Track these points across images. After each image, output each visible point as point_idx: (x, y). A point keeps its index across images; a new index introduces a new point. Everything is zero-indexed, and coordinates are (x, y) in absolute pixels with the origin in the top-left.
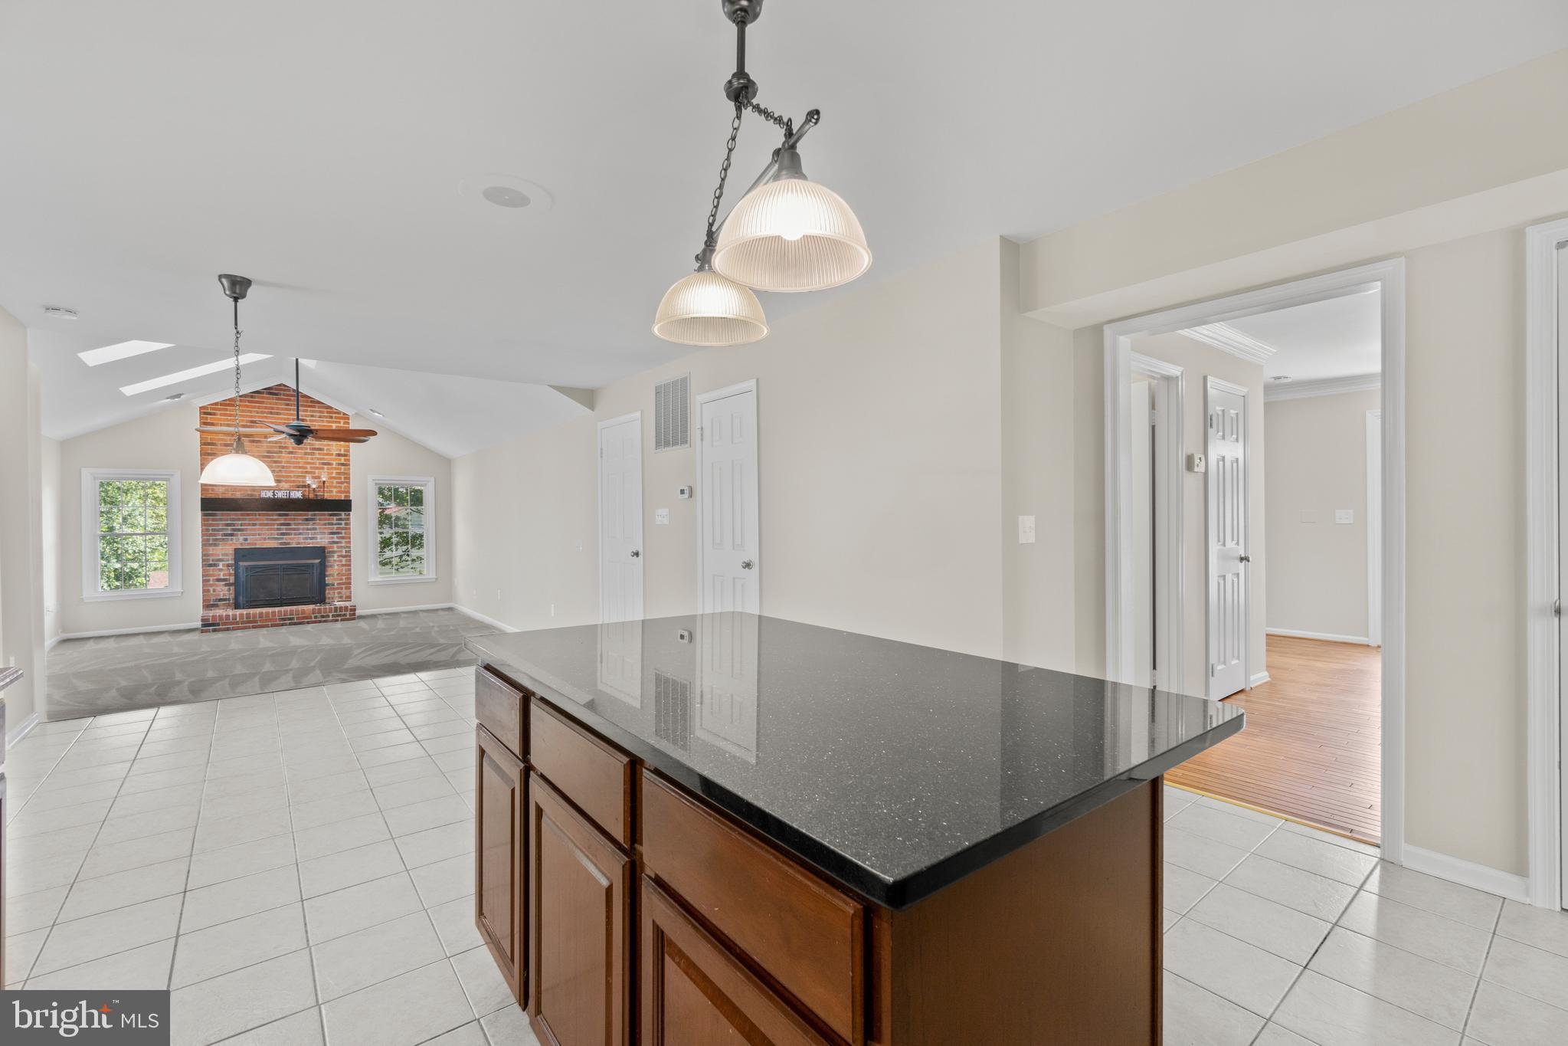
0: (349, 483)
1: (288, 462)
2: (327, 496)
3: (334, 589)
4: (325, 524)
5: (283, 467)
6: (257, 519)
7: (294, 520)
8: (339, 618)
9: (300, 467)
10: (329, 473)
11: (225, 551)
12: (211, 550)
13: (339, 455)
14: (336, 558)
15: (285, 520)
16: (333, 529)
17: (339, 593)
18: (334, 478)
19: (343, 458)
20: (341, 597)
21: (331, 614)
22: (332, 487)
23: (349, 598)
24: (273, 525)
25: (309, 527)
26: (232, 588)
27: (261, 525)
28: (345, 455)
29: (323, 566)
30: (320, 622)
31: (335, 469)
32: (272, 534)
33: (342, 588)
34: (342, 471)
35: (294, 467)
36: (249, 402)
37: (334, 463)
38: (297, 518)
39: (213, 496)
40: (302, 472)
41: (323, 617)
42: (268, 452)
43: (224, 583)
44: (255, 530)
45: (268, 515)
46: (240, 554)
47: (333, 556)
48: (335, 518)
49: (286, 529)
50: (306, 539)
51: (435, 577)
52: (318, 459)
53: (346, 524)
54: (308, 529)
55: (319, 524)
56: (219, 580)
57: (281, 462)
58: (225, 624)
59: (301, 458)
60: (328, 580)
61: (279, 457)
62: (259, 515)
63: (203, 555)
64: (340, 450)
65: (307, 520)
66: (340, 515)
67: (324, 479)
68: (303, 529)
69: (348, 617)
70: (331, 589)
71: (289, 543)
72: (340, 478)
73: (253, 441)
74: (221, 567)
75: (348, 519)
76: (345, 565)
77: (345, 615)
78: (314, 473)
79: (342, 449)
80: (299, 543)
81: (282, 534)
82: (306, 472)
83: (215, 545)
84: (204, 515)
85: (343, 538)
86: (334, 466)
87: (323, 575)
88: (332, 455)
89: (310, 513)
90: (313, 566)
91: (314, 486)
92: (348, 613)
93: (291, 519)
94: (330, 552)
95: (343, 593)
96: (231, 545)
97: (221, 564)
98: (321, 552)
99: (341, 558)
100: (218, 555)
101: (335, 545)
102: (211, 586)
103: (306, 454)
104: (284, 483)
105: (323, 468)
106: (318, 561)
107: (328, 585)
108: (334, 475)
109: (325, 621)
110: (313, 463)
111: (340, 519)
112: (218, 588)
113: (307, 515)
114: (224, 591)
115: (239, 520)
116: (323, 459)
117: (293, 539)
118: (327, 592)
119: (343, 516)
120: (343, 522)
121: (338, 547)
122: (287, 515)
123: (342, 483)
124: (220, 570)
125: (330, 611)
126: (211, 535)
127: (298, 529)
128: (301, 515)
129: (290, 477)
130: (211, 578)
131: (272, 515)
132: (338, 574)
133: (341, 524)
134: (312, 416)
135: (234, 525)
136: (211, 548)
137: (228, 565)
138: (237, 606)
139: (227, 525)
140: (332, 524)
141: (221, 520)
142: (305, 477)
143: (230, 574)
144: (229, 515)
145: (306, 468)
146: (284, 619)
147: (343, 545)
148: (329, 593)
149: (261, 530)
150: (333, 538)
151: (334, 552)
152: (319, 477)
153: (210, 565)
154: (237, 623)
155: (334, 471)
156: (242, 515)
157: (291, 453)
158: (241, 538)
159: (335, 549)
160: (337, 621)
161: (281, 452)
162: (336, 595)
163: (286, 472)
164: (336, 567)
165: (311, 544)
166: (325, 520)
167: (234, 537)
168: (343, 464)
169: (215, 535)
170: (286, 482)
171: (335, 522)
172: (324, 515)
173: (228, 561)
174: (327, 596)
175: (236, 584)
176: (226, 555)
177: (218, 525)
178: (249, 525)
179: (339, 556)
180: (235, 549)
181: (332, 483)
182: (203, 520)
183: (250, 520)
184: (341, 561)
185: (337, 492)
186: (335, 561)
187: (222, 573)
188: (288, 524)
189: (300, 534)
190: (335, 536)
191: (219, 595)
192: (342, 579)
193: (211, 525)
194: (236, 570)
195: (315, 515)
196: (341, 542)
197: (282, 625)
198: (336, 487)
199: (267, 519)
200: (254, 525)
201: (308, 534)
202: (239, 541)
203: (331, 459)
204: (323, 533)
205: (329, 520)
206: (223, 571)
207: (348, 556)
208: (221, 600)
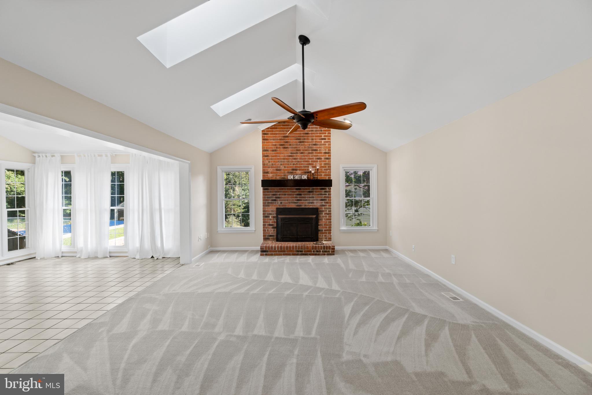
0: (330, 169)
1: (301, 159)
2: (319, 178)
3: (323, 233)
4: (318, 195)
5: (298, 162)
6: (286, 192)
7: (303, 192)
8: (326, 253)
9: (306, 161)
10: (321, 164)
11: (272, 209)
12: (267, 209)
13: (325, 153)
14: (323, 215)
15: (299, 192)
16: (322, 197)
17: (325, 236)
18: (323, 167)
19: (327, 155)
20: (326, 238)
21: (321, 250)
22: (321, 172)
23: (330, 239)
24: (293, 195)
25: (311, 196)
26: (275, 229)
27: (288, 195)
28: (329, 153)
29: (317, 220)
30: (316, 255)
31: (323, 161)
32: (293, 200)
33: (326, 233)
34: (327, 162)
35: (304, 161)
36: (283, 125)
37: (323, 158)
38: (305, 190)
39: (267, 179)
40: (307, 164)
41: (317, 251)
42: (291, 153)
43: (271, 227)
44: (285, 197)
45: (291, 189)
46: (280, 211)
47: (322, 214)
48: (323, 191)
49: (300, 197)
50: (309, 203)
51: (377, 228)
52: (315, 156)
53: (329, 194)
54: (310, 197)
55: (315, 194)
56: (270, 225)
57: (297, 159)
58: (270, 251)
59: (307, 156)
60: (320, 228)
61: (296, 156)
62: (287, 189)
63: (263, 211)
64: (326, 150)
65: (309, 192)
66: (326, 189)
67: (318, 167)
68: (308, 197)
69: (331, 253)
70: (321, 233)
71: (301, 206)
72: (326, 167)
73: (284, 148)
74: (270, 218)
75: (330, 192)
76: (327, 219)
77: (329, 251)
78: (313, 164)
79: (327, 149)
80: (305, 206)
81: (298, 200)
82: (309, 164)
83: (268, 206)
84: (264, 189)
85: (327, 203)
86: (323, 160)
87: (317, 225)
88: (321, 153)
89: (311, 188)
90: (312, 219)
91: (313, 172)
92: (330, 250)
93: (302, 192)
94: (321, 211)
95: (327, 236)
96: (275, 206)
97: (271, 216)
98: (316, 211)
99: (326, 215)
100: (269, 211)
101: (323, 207)
102: (266, 228)
103: (309, 153)
104: (298, 171)
105: (317, 161)
106: (314, 216)
107: (320, 230)
108: (323, 165)
109: (319, 255)
110: (312, 159)
111: (326, 192)
112: (269, 230)
113: (309, 189)
114: (272, 231)
115: (278, 192)
116: (317, 156)
117: (303, 203)
118: (319, 235)
119: (327, 190)
120: (327, 193)
121: (325, 208)
122: (300, 189)
123: (327, 170)
124: (270, 219)
125: (321, 249)
126: (266, 200)
127: (305, 197)
128: (307, 189)
129: (301, 167)
130: (267, 224)
131: (293, 189)
132: (325, 224)
133: (326, 195)
134: (312, 131)
135: (276, 195)
136: (266, 207)
137: (274, 217)
138: (277, 240)
139: (273, 195)
140: (322, 194)
141: (271, 192)
142: (308, 167)
143: (274, 222)
144: (274, 189)
145: (309, 162)
146: (298, 251)
147: (327, 207)
148: (320, 235)
149: (288, 197)
150: (322, 203)
151: (323, 211)
152: (315, 167)
153: (266, 217)
154: (276, 251)
155: (323, 163)
156: (280, 189)
157: (302, 153)
158: (279, 202)
159: (323, 209)
160: (325, 255)
161: (297, 153)
162: (324, 237)
163: (299, 164)
164: (324, 220)
165: (311, 206)
166: (318, 192)
167: (276, 202)
168: (327, 159)
169: (268, 200)
170: (300, 170)
171: (323, 193)
172: (317, 189)
173: (274, 214)
174: (319, 237)
175: (277, 228)
176: (272, 211)
177: (269, 195)
178: (283, 195)
179: (325, 214)
180: (277, 208)
181: (322, 170)
182: (263, 192)
183: (283, 192)
184: (326, 217)
185: (324, 175)
186: (323, 216)
187: (271, 221)
188: (301, 195)
189: (306, 200)
190: (323, 202)
191: (269, 233)
192: (326, 228)
193: (266, 195)
194: (277, 220)
195: (313, 189)
196: (326, 206)
197: (297, 255)
198: (323, 172)
199: (291, 192)
200: (285, 195)
201: (310, 200)
202: (278, 204)
203: (322, 156)
204: (317, 200)
205: (320, 192)
206: (272, 220)
207: (330, 214)
208: (270, 236)
